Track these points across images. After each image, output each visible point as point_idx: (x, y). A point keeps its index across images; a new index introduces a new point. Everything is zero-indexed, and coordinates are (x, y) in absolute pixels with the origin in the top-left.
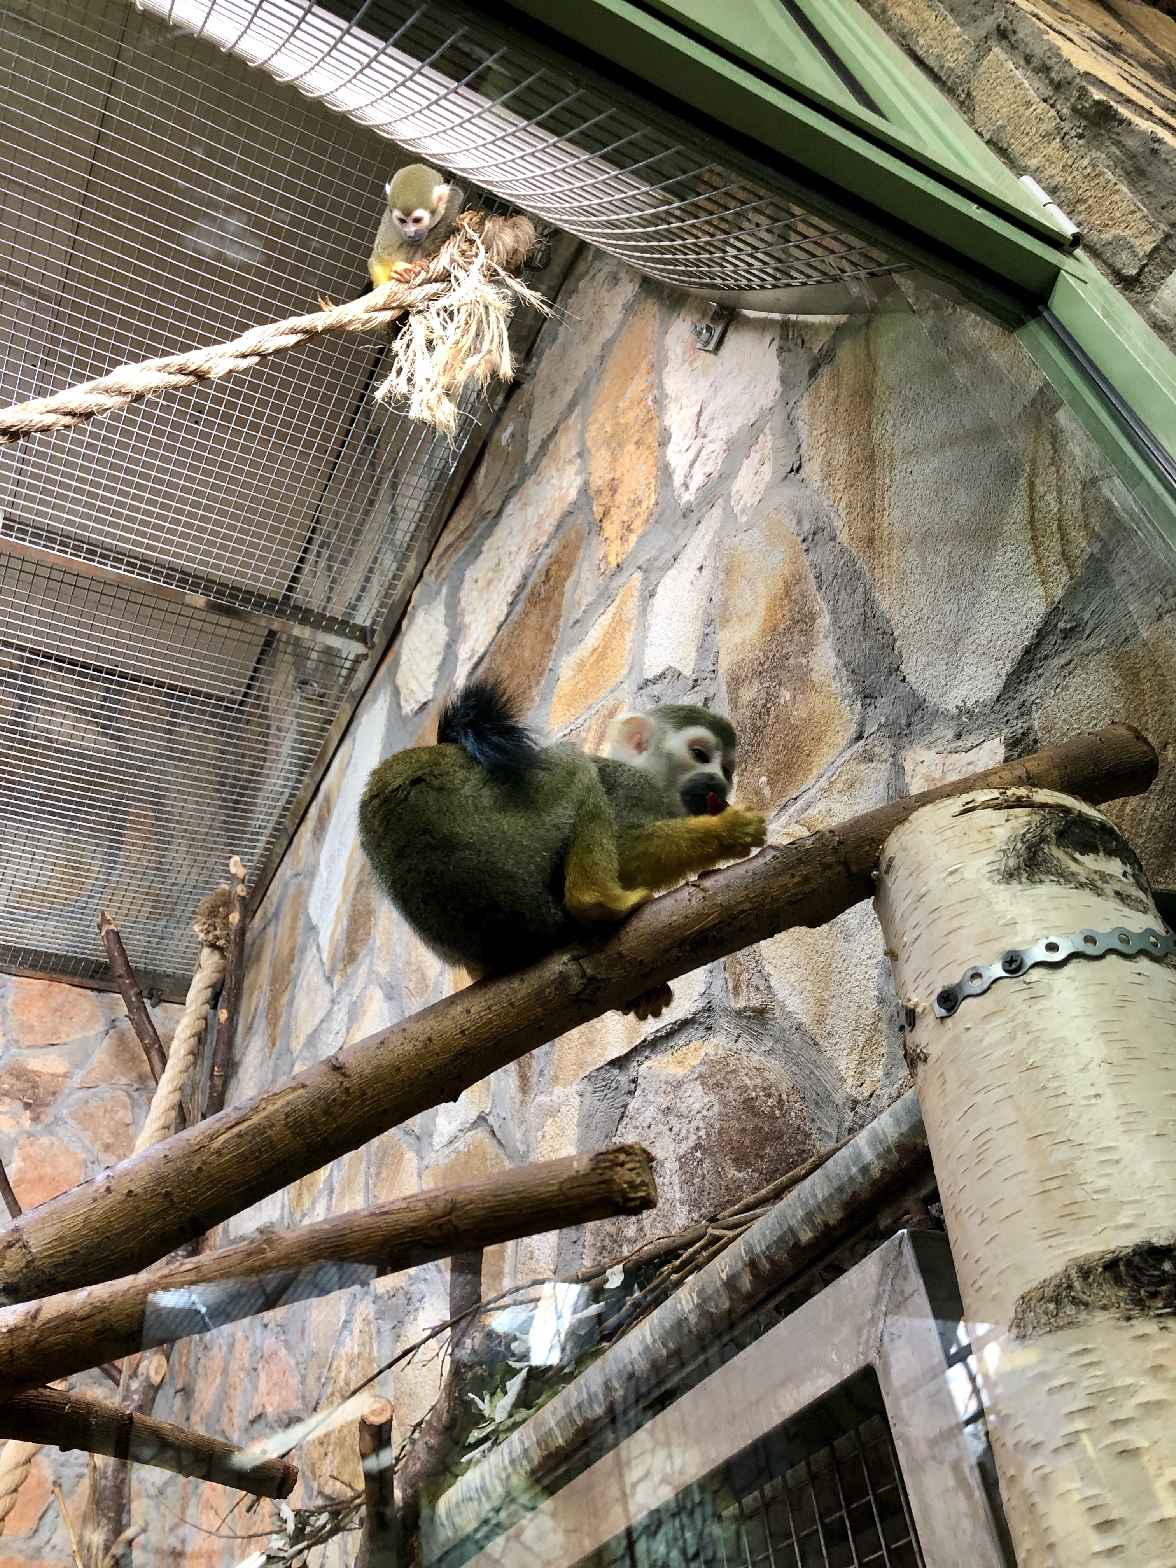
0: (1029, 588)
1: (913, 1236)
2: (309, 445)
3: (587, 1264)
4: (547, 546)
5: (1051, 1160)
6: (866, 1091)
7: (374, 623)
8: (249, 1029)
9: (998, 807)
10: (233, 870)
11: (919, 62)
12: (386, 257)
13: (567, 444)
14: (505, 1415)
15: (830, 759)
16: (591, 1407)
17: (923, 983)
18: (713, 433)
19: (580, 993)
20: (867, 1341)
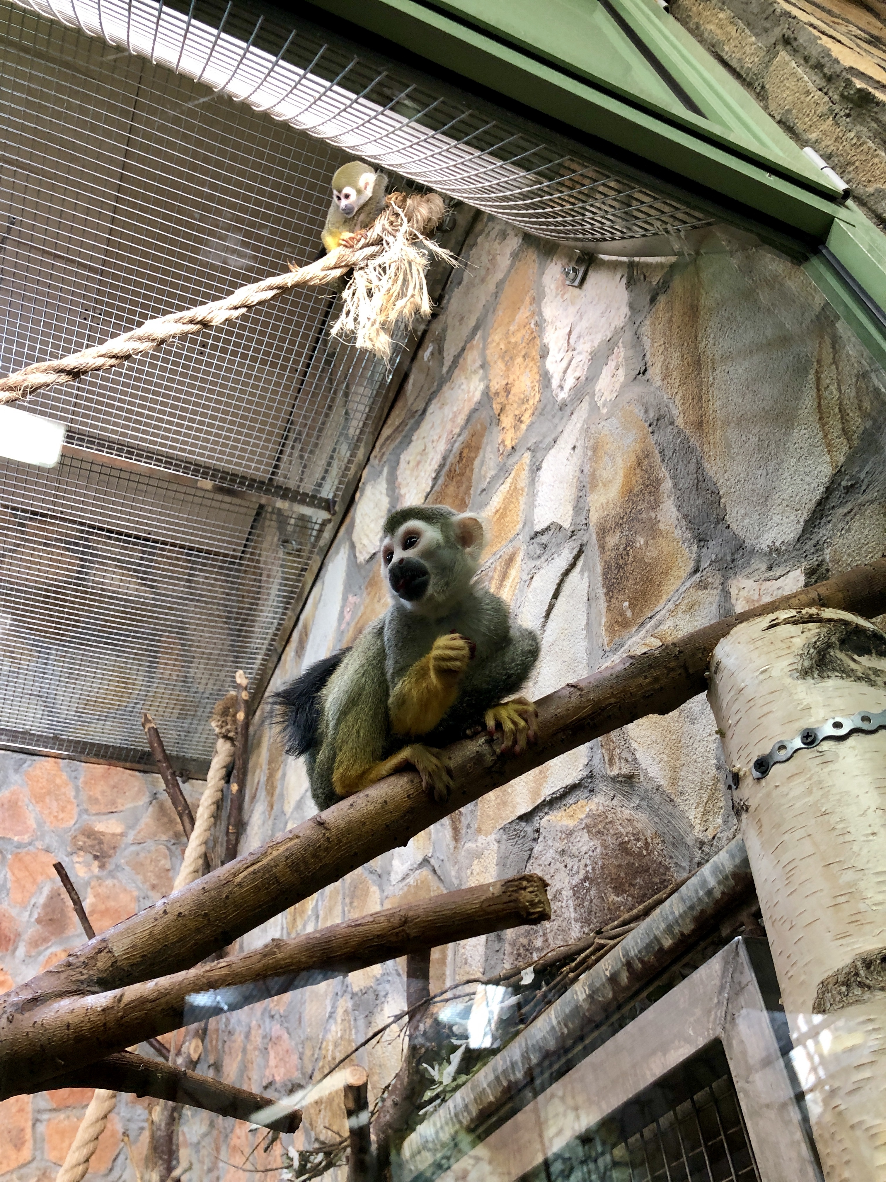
0: (820, 456)
1: (746, 941)
2: (284, 368)
3: (508, 966)
4: (459, 435)
5: (841, 881)
6: (710, 834)
7: (335, 496)
8: (253, 798)
9: (795, 623)
10: (238, 681)
11: (725, 64)
12: (334, 230)
13: (472, 358)
14: (450, 1079)
15: (675, 587)
16: (514, 1074)
17: (744, 754)
18: (580, 347)
19: (492, 767)
20: (715, 1019)
